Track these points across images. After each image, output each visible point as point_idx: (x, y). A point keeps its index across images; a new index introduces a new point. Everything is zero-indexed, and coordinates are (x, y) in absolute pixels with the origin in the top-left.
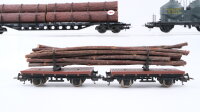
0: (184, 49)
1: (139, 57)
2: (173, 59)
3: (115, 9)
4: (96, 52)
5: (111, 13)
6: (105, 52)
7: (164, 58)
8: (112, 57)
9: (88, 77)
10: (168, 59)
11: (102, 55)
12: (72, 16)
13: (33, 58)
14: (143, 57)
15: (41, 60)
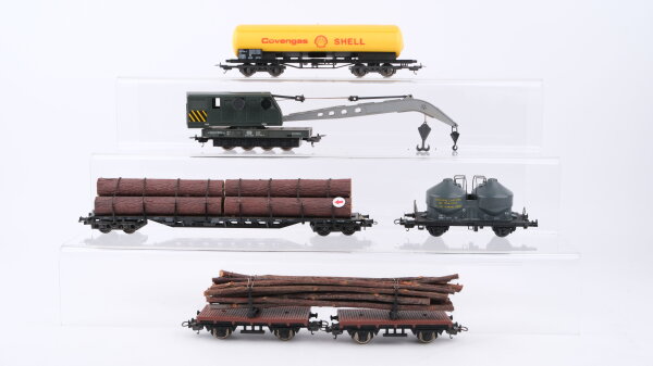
0: (453, 282)
1: (381, 298)
2: (434, 302)
3: (347, 195)
4: (316, 289)
5: (338, 202)
6: (330, 289)
7: (420, 301)
8: (341, 296)
9: (304, 326)
10: (427, 302)
11: (324, 292)
12: (270, 207)
13: (215, 296)
14: (389, 299)
15: (230, 300)
